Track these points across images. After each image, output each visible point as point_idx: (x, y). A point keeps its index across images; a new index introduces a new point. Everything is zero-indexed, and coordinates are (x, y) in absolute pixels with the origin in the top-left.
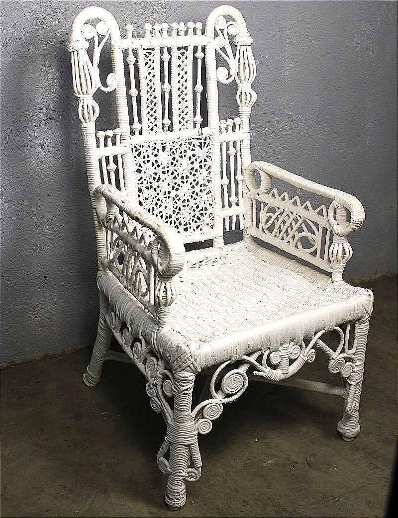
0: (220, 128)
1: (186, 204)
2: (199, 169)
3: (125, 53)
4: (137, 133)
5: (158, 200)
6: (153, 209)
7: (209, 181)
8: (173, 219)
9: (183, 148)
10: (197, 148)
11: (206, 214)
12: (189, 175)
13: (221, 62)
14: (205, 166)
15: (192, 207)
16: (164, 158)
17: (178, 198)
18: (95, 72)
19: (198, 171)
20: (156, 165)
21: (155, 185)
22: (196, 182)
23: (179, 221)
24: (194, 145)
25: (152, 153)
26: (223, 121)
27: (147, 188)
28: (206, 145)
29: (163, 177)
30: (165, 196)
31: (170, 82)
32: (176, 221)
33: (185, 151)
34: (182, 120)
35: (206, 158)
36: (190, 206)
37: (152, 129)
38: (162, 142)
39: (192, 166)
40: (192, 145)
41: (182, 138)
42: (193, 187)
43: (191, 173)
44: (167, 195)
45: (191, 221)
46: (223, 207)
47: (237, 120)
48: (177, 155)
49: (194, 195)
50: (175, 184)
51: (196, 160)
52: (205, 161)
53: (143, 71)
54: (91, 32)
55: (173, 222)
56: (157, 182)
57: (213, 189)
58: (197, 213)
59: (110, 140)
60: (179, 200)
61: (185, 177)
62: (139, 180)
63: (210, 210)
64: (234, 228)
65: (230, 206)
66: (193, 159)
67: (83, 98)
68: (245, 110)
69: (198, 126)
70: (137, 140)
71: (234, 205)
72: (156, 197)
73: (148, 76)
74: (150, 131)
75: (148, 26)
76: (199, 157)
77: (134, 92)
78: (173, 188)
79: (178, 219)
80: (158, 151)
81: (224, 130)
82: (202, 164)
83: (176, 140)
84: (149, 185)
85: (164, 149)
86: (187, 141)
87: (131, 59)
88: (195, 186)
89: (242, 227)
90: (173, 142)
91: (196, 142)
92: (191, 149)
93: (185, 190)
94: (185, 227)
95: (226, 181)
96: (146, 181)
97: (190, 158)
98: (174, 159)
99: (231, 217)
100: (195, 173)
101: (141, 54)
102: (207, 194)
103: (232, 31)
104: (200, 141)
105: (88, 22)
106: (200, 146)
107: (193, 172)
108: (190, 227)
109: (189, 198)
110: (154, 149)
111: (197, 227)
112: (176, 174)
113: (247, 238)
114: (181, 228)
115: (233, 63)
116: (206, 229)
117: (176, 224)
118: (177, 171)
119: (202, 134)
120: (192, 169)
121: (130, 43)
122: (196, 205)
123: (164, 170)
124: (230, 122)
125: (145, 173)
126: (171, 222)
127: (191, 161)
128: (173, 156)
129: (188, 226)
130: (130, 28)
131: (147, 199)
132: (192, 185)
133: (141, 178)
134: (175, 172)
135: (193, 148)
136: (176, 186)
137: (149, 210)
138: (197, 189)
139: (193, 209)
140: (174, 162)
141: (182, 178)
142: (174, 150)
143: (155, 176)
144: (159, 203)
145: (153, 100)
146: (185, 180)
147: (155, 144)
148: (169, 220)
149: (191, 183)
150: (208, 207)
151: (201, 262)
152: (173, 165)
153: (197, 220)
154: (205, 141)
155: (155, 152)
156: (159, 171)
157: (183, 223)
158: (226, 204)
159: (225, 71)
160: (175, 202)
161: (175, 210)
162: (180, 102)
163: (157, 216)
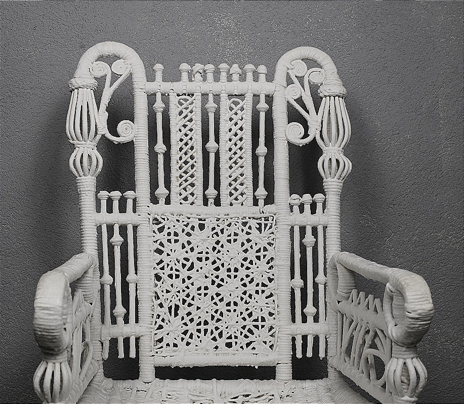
0: (291, 207)
1: (232, 307)
2: (255, 260)
3: (151, 98)
4: (162, 201)
5: (188, 296)
6: (177, 307)
7: (270, 280)
8: (210, 327)
9: (232, 230)
10: (254, 231)
11: (263, 326)
12: (239, 267)
13: (294, 116)
14: (265, 256)
15: (241, 313)
16: (202, 240)
17: (220, 297)
18: (101, 118)
19: (254, 263)
20: (188, 248)
21: (184, 273)
22: (249, 279)
23: (219, 331)
24: (250, 228)
25: (183, 231)
26: (295, 196)
27: (170, 276)
28: (267, 228)
29: (197, 265)
30: (199, 292)
31: (217, 140)
32: (214, 330)
33: (236, 234)
34: (233, 192)
35: (268, 247)
36: (238, 312)
37: (186, 199)
38: (198, 217)
39: (245, 255)
40: (248, 226)
41: (231, 216)
42: (244, 285)
43: (242, 265)
44: (203, 291)
45: (238, 334)
46: (294, 321)
47: (319, 197)
48: (223, 238)
49: (246, 297)
50: (217, 277)
51: (251, 247)
52: (265, 249)
53: (176, 122)
54: (103, 69)
55: (209, 331)
56: (188, 270)
57: (276, 292)
58: (249, 323)
59: (116, 204)
60: (221, 300)
61: (233, 270)
62: (158, 264)
63: (269, 321)
64: (309, 354)
65: (304, 320)
66: (247, 245)
67: (78, 146)
69: (261, 202)
70: (161, 208)
71: (310, 319)
72: (184, 291)
73: (182, 128)
74: (182, 201)
75: (184, 66)
76: (256, 244)
77: (160, 147)
78: (213, 282)
79: (217, 328)
80: (193, 228)
81: (296, 209)
82: (261, 254)
83: (222, 216)
84: (174, 273)
85: (202, 227)
86: (240, 221)
87: (159, 105)
88: (248, 284)
89: (322, 355)
90: (218, 220)
91: (253, 223)
92: (245, 232)
93: (232, 289)
94: (229, 341)
95: (298, 282)
96: (170, 267)
97: (243, 244)
98: (218, 242)
99: (305, 338)
100: (250, 266)
101: (174, 100)
102: (266, 298)
103: (316, 79)
104: (260, 222)
105: (101, 58)
106: (260, 229)
107: (246, 264)
108: (236, 343)
109: (238, 300)
110: (186, 226)
111: (248, 345)
112: (218, 264)
114: (221, 342)
115: (313, 120)
116: (260, 348)
117: (213, 336)
118: (220, 260)
119: (263, 212)
120: (245, 259)
121: (159, 86)
122: (249, 312)
123: (200, 256)
124: (307, 197)
125: (168, 255)
126: (206, 331)
127: (244, 248)
128: (216, 238)
129: (233, 340)
130: (159, 67)
131: (168, 292)
132: (243, 282)
133: (161, 261)
134: (217, 260)
135: (249, 231)
136: (218, 281)
137: (170, 308)
138: (251, 289)
139: (242, 316)
140: (218, 247)
141: (229, 270)
142: (218, 230)
143: (185, 262)
144: (189, 300)
145: (189, 160)
146: (232, 273)
147: (189, 218)
148: (202, 327)
149: (242, 279)
150: (266, 316)
151: (248, 396)
152: (216, 251)
153: (248, 334)
154: (266, 222)
155: (188, 229)
156: (193, 257)
157: (225, 335)
158: (298, 317)
159: (298, 128)
160: (215, 303)
161: (214, 314)
162: (231, 167)
163: (183, 318)
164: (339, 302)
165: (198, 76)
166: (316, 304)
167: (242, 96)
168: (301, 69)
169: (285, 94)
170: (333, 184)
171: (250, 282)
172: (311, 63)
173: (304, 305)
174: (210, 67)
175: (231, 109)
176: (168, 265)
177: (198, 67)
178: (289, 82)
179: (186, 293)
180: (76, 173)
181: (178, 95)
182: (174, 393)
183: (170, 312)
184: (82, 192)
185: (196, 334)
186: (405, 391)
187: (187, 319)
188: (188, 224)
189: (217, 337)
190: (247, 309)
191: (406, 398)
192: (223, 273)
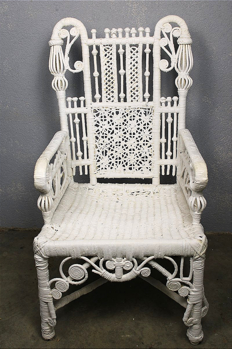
0: (161, 103)
1: (132, 151)
2: (143, 129)
3: (91, 48)
4: (98, 101)
5: (111, 146)
6: (106, 152)
7: (150, 139)
8: (122, 160)
9: (132, 114)
10: (143, 115)
11: (146, 160)
13: (164, 56)
14: (148, 127)
15: (136, 154)
16: (118, 119)
17: (126, 147)
18: (66, 60)
19: (142, 131)
20: (111, 123)
21: (109, 136)
22: (140, 138)
23: (126, 162)
24: (141, 113)
25: (108, 115)
26: (163, 98)
27: (103, 137)
28: (149, 114)
29: (116, 131)
30: (117, 144)
31: (125, 69)
32: (124, 162)
33: (134, 116)
34: (133, 95)
35: (149, 123)
36: (135, 154)
37: (109, 99)
38: (116, 108)
39: (138, 127)
40: (140, 112)
41: (132, 107)
42: (138, 141)
43: (137, 132)
44: (118, 144)
45: (135, 164)
46: (161, 158)
47: (175, 98)
48: (128, 118)
49: (138, 147)
51: (141, 123)
52: (148, 124)
53: (103, 60)
54: (65, 34)
55: (121, 162)
56: (111, 134)
57: (153, 145)
58: (140, 159)
60: (127, 148)
62: (96, 132)
63: (149, 158)
64: (168, 173)
65: (166, 158)
66: (139, 122)
67: (56, 76)
69: (147, 100)
70: (97, 105)
71: (169, 157)
72: (109, 144)
73: (107, 63)
74: (108, 100)
75: (107, 30)
76: (144, 121)
77: (96, 74)
78: (123, 140)
80: (113, 114)
81: (163, 104)
82: (146, 126)
83: (127, 108)
84: (104, 135)
85: (117, 113)
86: (136, 110)
87: (95, 52)
88: (139, 140)
89: (173, 174)
90: (125, 109)
91: (142, 111)
92: (138, 115)
93: (132, 143)
94: (131, 167)
95: (164, 140)
97: (137, 121)
98: (125, 120)
100: (140, 132)
101: (102, 49)
102: (148, 147)
103: (177, 34)
104: (146, 110)
105: (64, 27)
106: (145, 114)
107: (139, 131)
108: (134, 168)
109: (135, 148)
110: (110, 112)
111: (139, 169)
112: (126, 131)
114: (127, 167)
115: (174, 57)
116: (145, 170)
119: (147, 105)
120: (138, 129)
121: (95, 41)
122: (140, 154)
123: (117, 127)
124: (169, 99)
125: (101, 127)
126: (120, 162)
127: (138, 123)
128: (125, 118)
129: (132, 167)
130: (94, 31)
131: (102, 144)
132: (137, 139)
133: (98, 130)
134: (125, 129)
135: (140, 115)
136: (125, 139)
137: (103, 152)
138: (141, 143)
139: (137, 156)
140: (125, 123)
141: (131, 134)
142: (125, 114)
143: (110, 130)
144: (112, 148)
145: (111, 79)
146: (132, 135)
147: (111, 109)
148: (118, 160)
150: (148, 156)
151: (139, 192)
152: (124, 125)
153: (139, 164)
154: (149, 111)
155: (111, 114)
156: (113, 127)
157: (129, 164)
158: (163, 156)
159: (165, 62)
160: (124, 150)
161: (124, 154)
162: (132, 83)
163: (109, 156)
164: (181, 153)
165: (114, 36)
166: (172, 150)
167: (137, 46)
168: (168, 28)
169: (159, 44)
170: (182, 92)
171: (141, 140)
172: (174, 25)
173: (166, 151)
174: (120, 30)
175: (131, 52)
176: (101, 132)
177: (114, 30)
178: (162, 36)
179: (110, 145)
180: (55, 90)
181: (104, 46)
182: (105, 190)
183: (103, 154)
184: (59, 99)
185: (115, 163)
186: (196, 210)
187: (111, 157)
188: (111, 112)
189: (125, 165)
190: (139, 152)
191: (196, 213)
192: (127, 135)
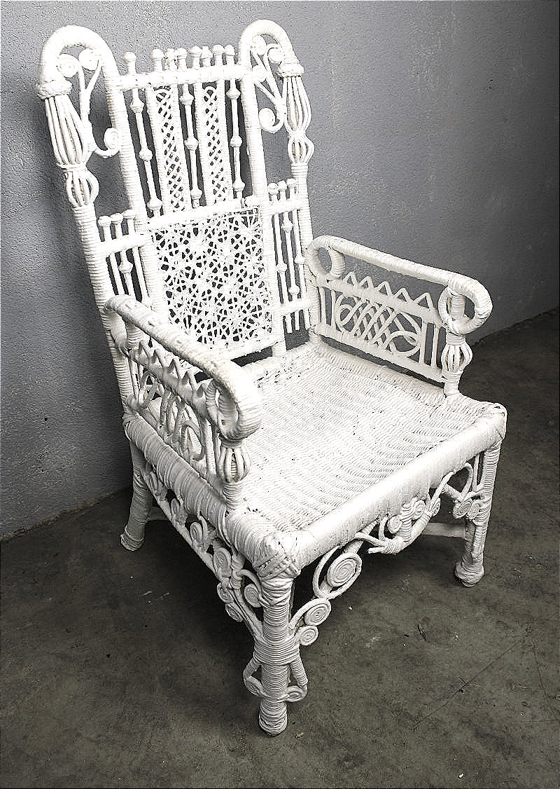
0: (270, 195)
1: (233, 305)
2: (246, 254)
3: (128, 96)
4: (157, 213)
5: (196, 304)
6: (190, 317)
7: (260, 270)
8: (218, 328)
9: (221, 228)
10: (241, 225)
11: (260, 314)
12: (233, 264)
13: (264, 102)
14: (253, 249)
15: (242, 307)
16: (198, 245)
17: (222, 297)
18: (86, 128)
19: (245, 258)
20: (187, 256)
21: (189, 283)
22: (243, 273)
23: (226, 329)
24: (237, 223)
25: (181, 239)
26: (272, 185)
27: (179, 289)
28: (253, 221)
29: (198, 271)
30: (204, 297)
31: (196, 135)
32: (222, 329)
33: (226, 232)
34: (217, 189)
35: (256, 239)
36: (239, 307)
37: (177, 206)
38: (193, 223)
39: (237, 251)
40: (234, 222)
41: (220, 214)
42: (241, 280)
43: (236, 262)
44: (207, 296)
45: (242, 327)
46: (282, 301)
47: (290, 181)
48: (215, 239)
49: (243, 291)
50: (216, 279)
51: (241, 242)
52: (253, 242)
53: (157, 121)
55: (218, 332)
56: (192, 278)
57: (266, 280)
58: (249, 315)
59: (119, 230)
60: (223, 300)
61: (228, 268)
62: (166, 281)
63: (265, 308)
64: (297, 328)
65: (290, 299)
66: (237, 241)
67: (71, 170)
68: (300, 168)
69: (239, 195)
70: (158, 223)
71: (295, 297)
72: (192, 300)
73: (164, 128)
74: (175, 209)
75: (157, 54)
76: (245, 238)
77: (146, 154)
78: (214, 284)
79: (224, 327)
80: (189, 236)
81: (274, 197)
82: (250, 247)
83: (211, 217)
84: (181, 285)
85: (196, 232)
86: (227, 218)
87: (137, 105)
88: (243, 278)
89: (307, 327)
90: (209, 221)
91: (238, 218)
92: (232, 228)
93: (230, 287)
94: (236, 335)
95: (283, 267)
96: (177, 280)
97: (233, 241)
98: (211, 244)
99: (293, 315)
100: (242, 260)
101: (151, 96)
102: (260, 287)
103: (275, 56)
104: (245, 215)
105: (67, 50)
106: (245, 223)
107: (239, 259)
108: (242, 335)
109: (237, 296)
110: (183, 234)
111: (251, 334)
112: (216, 265)
113: (314, 338)
114: (230, 338)
115: (279, 102)
116: (261, 334)
117: (222, 334)
118: (216, 261)
119: (246, 205)
120: (237, 255)
121: (133, 81)
122: (247, 304)
123: (199, 261)
124: (282, 185)
125: (173, 269)
126: (216, 331)
127: (235, 244)
128: (209, 240)
129: (239, 334)
130: (130, 56)
131: (180, 305)
132: (239, 277)
133: (169, 277)
134: (214, 262)
135: (236, 226)
136: (218, 282)
137: (185, 321)
138: (246, 282)
139: (243, 309)
140: (213, 249)
141: (225, 269)
142: (210, 232)
143: (187, 271)
145: (175, 163)
146: (229, 272)
147: (184, 226)
148: (212, 330)
149: (238, 275)
150: (262, 304)
151: (261, 379)
152: (211, 253)
153: (250, 324)
154: (251, 215)
155: (185, 238)
156: (193, 264)
157: (231, 331)
158: (286, 297)
159: (267, 113)
160: (219, 304)
161: (220, 314)
162: (212, 164)
163: (196, 326)
164: (328, 281)
165: (172, 64)
166: (298, 284)
167: (214, 84)
168: (261, 48)
169: (253, 77)
171: (245, 277)
172: (269, 38)
173: (289, 286)
174: (182, 52)
175: (206, 99)
176: (175, 278)
177: (171, 54)
178: (254, 63)
179: (193, 302)
180: (75, 204)
181: (155, 89)
183: (185, 325)
184: (85, 224)
185: (208, 337)
187: (199, 327)
188: (184, 232)
189: (226, 335)
190: (246, 302)
192: (220, 274)
